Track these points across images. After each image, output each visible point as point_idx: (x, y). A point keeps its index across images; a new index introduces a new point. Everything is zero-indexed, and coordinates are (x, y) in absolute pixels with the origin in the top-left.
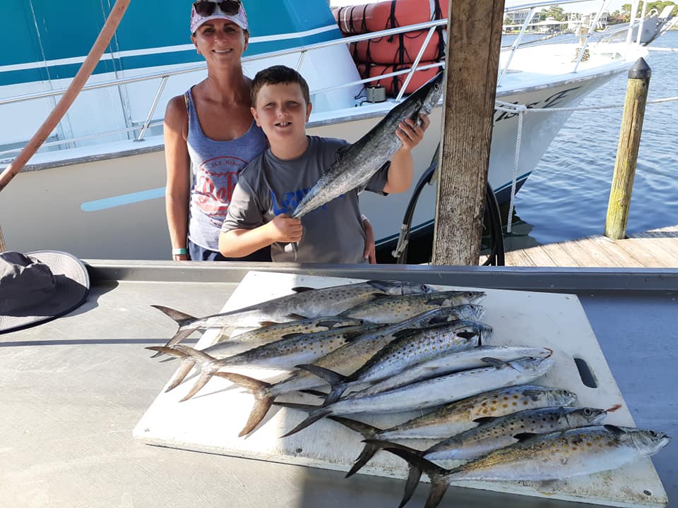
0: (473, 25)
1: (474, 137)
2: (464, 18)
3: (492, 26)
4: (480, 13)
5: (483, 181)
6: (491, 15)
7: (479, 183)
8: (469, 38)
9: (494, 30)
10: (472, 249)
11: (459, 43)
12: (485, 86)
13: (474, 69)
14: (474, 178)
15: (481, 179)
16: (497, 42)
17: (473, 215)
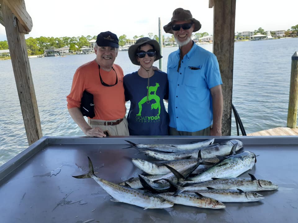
0: (223, 45)
1: (225, 87)
2: (219, 42)
3: (230, 45)
4: (225, 40)
5: (230, 104)
6: (229, 41)
7: (229, 105)
8: (221, 49)
9: (231, 46)
10: (228, 132)
11: (218, 52)
12: (229, 67)
13: (224, 61)
14: (227, 103)
15: (230, 103)
16: (233, 51)
17: (227, 118)
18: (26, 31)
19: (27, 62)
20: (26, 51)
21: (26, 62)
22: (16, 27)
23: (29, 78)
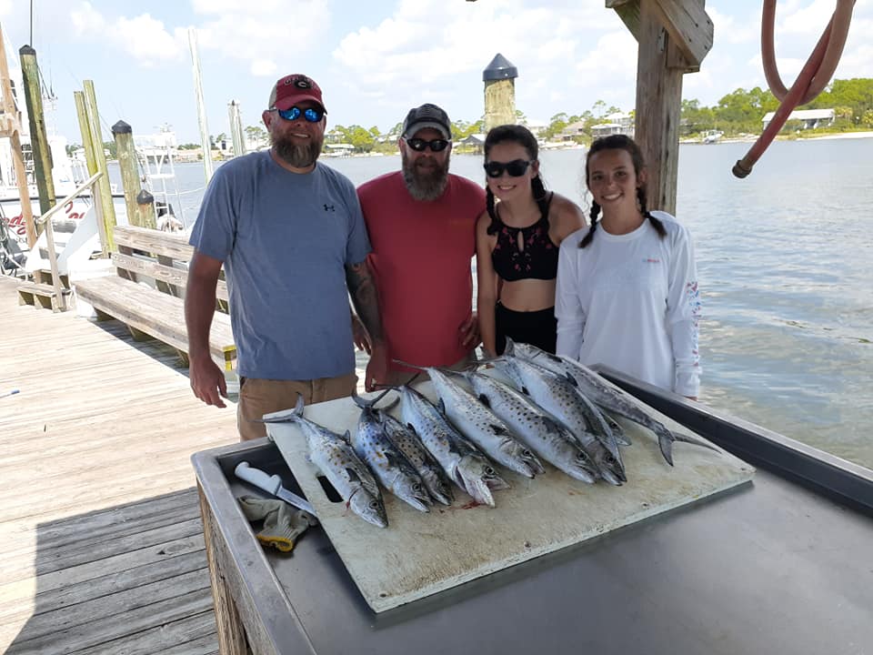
18: (688, 63)
19: (671, 154)
20: (675, 120)
21: (667, 154)
22: (662, 56)
23: (664, 198)
